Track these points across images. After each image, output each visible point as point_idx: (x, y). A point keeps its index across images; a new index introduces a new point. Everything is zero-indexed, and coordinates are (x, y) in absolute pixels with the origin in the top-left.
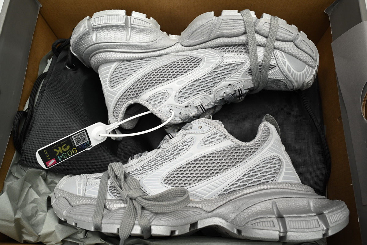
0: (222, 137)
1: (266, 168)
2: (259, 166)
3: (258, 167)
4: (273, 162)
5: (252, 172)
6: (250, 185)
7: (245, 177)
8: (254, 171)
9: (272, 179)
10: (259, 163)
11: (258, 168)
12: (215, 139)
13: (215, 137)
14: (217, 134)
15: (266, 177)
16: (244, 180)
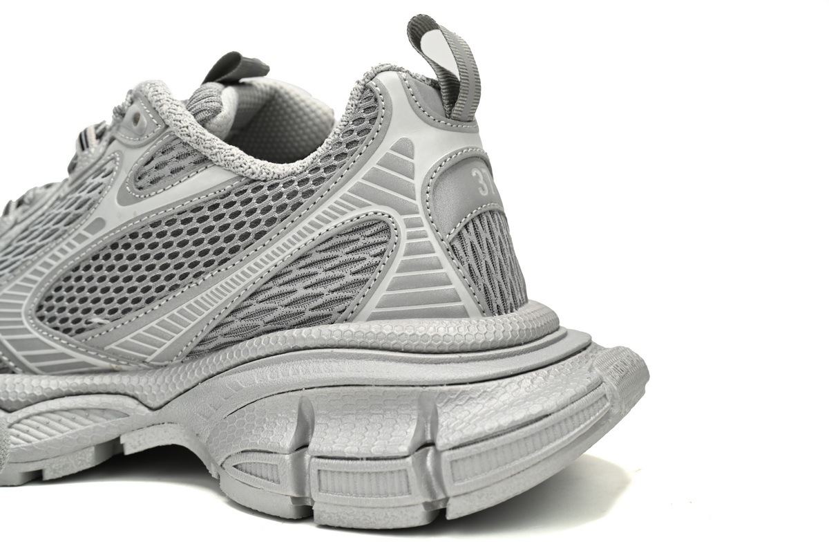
0: (191, 159)
1: (328, 265)
2: (308, 261)
3: (303, 263)
4: (361, 239)
5: (280, 281)
6: (269, 327)
7: (254, 302)
8: (286, 278)
9: (341, 307)
10: (309, 247)
11: (304, 267)
12: (166, 170)
13: (165, 164)
14: (172, 149)
15: (320, 301)
16: (251, 309)
